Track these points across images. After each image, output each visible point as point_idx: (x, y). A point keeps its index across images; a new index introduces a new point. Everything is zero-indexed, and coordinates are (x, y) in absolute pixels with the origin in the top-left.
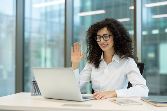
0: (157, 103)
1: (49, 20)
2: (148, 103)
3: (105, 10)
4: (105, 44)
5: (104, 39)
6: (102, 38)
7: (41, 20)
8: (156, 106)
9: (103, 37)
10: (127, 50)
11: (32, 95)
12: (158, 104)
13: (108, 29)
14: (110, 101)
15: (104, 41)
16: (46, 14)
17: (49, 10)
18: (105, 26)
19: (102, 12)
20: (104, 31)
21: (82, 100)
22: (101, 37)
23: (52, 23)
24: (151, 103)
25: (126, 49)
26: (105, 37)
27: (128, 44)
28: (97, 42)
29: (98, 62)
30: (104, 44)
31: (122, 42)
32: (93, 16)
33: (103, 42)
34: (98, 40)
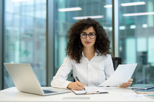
1: (23, 14)
3: (81, 7)
6: (88, 36)
9: (89, 35)
19: (79, 9)
20: (91, 30)
22: (87, 35)
32: (66, 13)
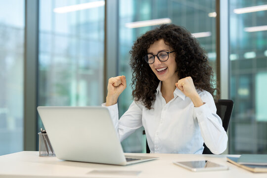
0: (254, 168)
1: (83, 35)
2: (239, 167)
4: (161, 68)
5: (159, 59)
6: (156, 58)
7: (70, 36)
8: (253, 172)
9: (157, 55)
10: (199, 75)
11: (40, 156)
12: (257, 169)
13: (167, 43)
14: (175, 164)
15: (160, 63)
16: (78, 26)
17: (82, 19)
18: (161, 37)
21: (125, 162)
22: (154, 56)
23: (88, 40)
24: (243, 167)
25: (197, 74)
26: (161, 55)
27: (200, 65)
28: (148, 64)
29: (151, 98)
30: (159, 68)
31: (190, 63)
33: (159, 65)
34: (150, 62)
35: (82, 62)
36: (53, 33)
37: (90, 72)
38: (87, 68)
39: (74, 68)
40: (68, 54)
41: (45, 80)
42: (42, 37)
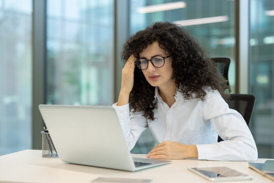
9: (151, 60)
18: (155, 40)
22: (148, 61)
35: (93, 49)
36: (63, 19)
37: (101, 59)
38: (97, 55)
39: (84, 55)
40: (78, 40)
41: (53, 67)
42: (50, 23)
